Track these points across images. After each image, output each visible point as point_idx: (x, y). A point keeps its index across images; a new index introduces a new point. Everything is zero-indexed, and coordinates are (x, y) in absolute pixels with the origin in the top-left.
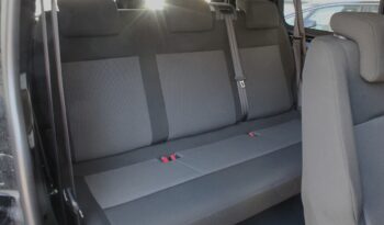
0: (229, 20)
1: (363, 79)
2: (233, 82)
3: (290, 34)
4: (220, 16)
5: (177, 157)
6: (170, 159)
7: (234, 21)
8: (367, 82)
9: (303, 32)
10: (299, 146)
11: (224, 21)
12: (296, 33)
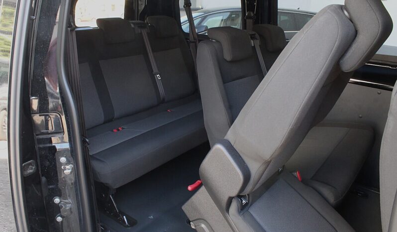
0: (144, 33)
1: (225, 60)
2: (153, 76)
3: (187, 39)
4: (138, 31)
5: (123, 128)
6: (118, 130)
7: (148, 33)
8: (228, 61)
9: (196, 37)
10: (202, 111)
11: (141, 33)
12: (191, 38)
